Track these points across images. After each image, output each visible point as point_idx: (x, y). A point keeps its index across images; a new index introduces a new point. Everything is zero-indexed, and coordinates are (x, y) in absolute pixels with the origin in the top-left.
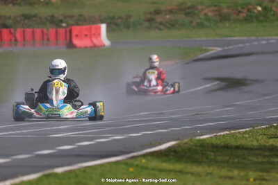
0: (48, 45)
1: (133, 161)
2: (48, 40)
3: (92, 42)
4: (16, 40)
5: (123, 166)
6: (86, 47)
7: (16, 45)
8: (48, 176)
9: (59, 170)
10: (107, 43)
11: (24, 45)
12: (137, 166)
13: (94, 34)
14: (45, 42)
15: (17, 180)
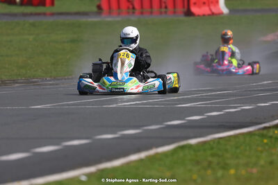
0: (166, 12)
1: (265, 132)
2: (166, 7)
3: (210, 10)
4: (134, 8)
5: (257, 137)
6: (204, 15)
7: (133, 13)
8: (182, 147)
9: (193, 141)
10: (225, 10)
11: (142, 13)
12: (271, 137)
13: (212, 2)
14: (163, 10)
15: (152, 152)
